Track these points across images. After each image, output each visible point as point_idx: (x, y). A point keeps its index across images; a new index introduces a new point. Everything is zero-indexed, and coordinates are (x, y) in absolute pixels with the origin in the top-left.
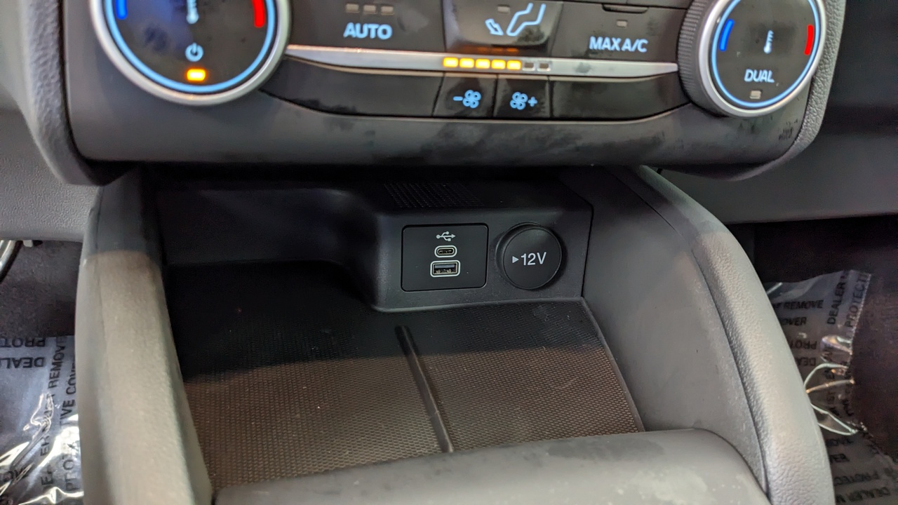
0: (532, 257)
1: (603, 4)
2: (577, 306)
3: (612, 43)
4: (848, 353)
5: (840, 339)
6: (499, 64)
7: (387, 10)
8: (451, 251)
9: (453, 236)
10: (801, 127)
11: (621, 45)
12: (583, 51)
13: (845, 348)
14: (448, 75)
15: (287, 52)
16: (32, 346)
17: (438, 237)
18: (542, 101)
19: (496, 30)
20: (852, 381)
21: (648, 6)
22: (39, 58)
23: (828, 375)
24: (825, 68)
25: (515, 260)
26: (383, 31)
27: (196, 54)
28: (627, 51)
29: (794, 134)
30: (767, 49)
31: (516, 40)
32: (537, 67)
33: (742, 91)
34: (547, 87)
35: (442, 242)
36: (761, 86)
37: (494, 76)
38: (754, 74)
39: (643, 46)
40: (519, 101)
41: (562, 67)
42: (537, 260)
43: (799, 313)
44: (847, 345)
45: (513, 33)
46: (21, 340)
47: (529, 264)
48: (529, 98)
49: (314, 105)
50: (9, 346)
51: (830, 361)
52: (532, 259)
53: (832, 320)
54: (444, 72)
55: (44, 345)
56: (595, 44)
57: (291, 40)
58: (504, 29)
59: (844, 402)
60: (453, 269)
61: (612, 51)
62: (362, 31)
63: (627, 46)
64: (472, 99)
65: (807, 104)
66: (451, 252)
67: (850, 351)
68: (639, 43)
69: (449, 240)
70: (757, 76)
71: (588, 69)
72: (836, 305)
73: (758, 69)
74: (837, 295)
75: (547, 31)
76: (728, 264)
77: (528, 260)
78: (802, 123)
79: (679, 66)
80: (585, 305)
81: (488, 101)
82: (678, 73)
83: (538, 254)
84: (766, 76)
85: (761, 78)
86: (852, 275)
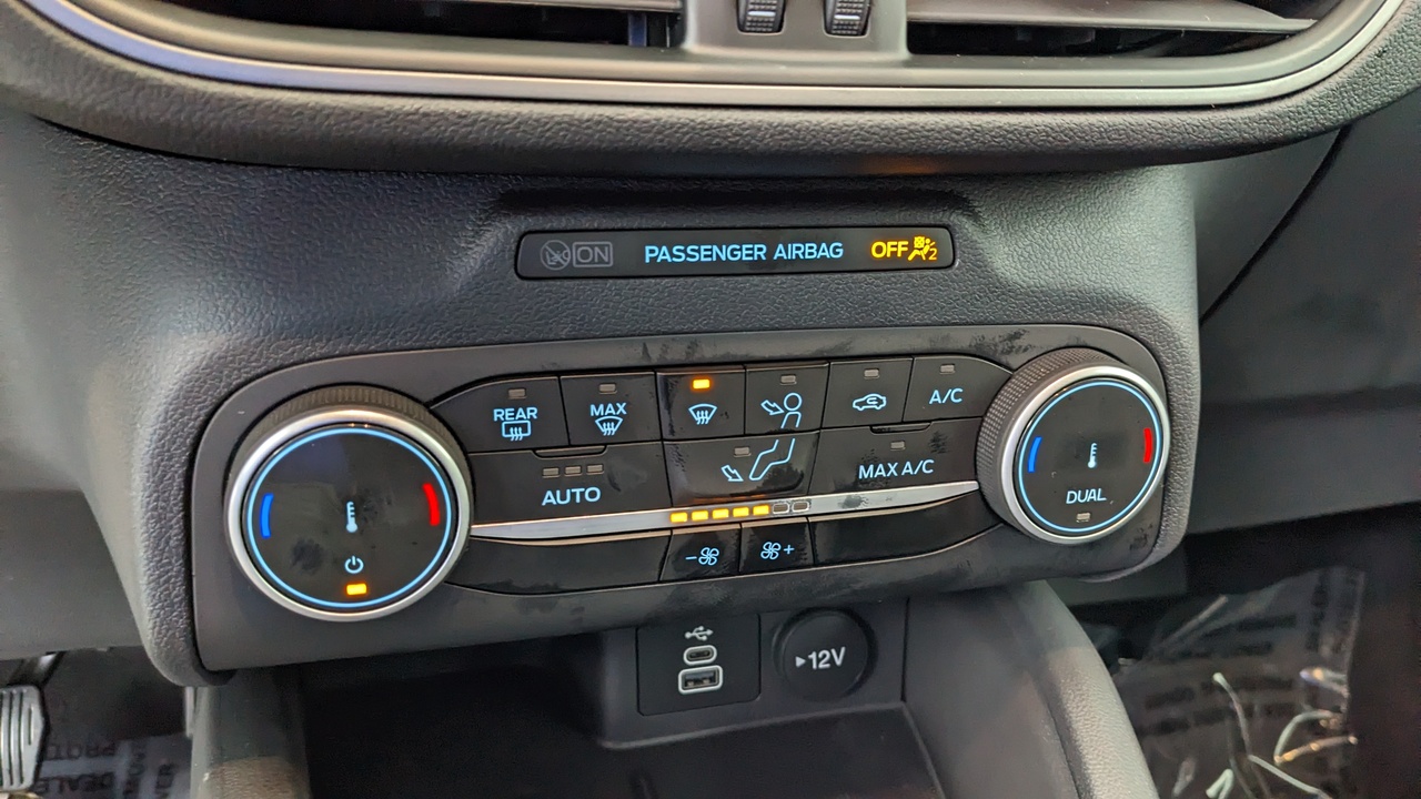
0: (824, 656)
1: (871, 426)
2: (894, 718)
3: (887, 470)
4: (1340, 695)
5: (1330, 674)
6: (741, 512)
7: (595, 469)
8: (706, 654)
9: (709, 632)
10: (1159, 532)
11: (899, 469)
12: (850, 480)
13: (1336, 688)
14: (675, 532)
15: (473, 533)
16: (97, 756)
17: (688, 635)
18: (801, 546)
19: (734, 476)
20: (1352, 739)
21: (930, 421)
22: (160, 577)
23: (1313, 729)
24: (1182, 459)
25: (800, 662)
26: (592, 494)
27: (358, 565)
28: (908, 474)
29: (1151, 541)
30: (1092, 464)
31: (760, 485)
32: (792, 508)
33: (1066, 516)
34: (807, 529)
35: (695, 642)
36: (1089, 506)
37: (738, 526)
38: (1078, 496)
39: (928, 467)
40: (770, 551)
41: (825, 504)
42: (832, 660)
43: (1261, 637)
44: (1340, 682)
45: (756, 478)
46: (81, 749)
47: (821, 666)
48: (784, 546)
49: (505, 588)
50: (61, 758)
51: (1316, 706)
52: (824, 659)
53: (1313, 644)
54: (671, 529)
55: (112, 755)
56: (863, 473)
57: (476, 517)
58: (745, 473)
59: (1343, 771)
60: (713, 680)
61: (888, 478)
62: (563, 498)
63: (908, 469)
64: (709, 556)
65: (1163, 504)
66: (709, 654)
67: (1344, 691)
68: (923, 464)
69: (704, 638)
70: (1082, 497)
71: (860, 501)
72: (1318, 620)
73: (1083, 488)
74: (1317, 604)
75: (800, 467)
76: (1084, 703)
77: (819, 661)
78: (1160, 528)
79: (979, 484)
80: (907, 714)
81: (730, 553)
82: (980, 491)
83: (833, 651)
84: (1094, 495)
85: (1088, 498)
86: (1337, 575)
